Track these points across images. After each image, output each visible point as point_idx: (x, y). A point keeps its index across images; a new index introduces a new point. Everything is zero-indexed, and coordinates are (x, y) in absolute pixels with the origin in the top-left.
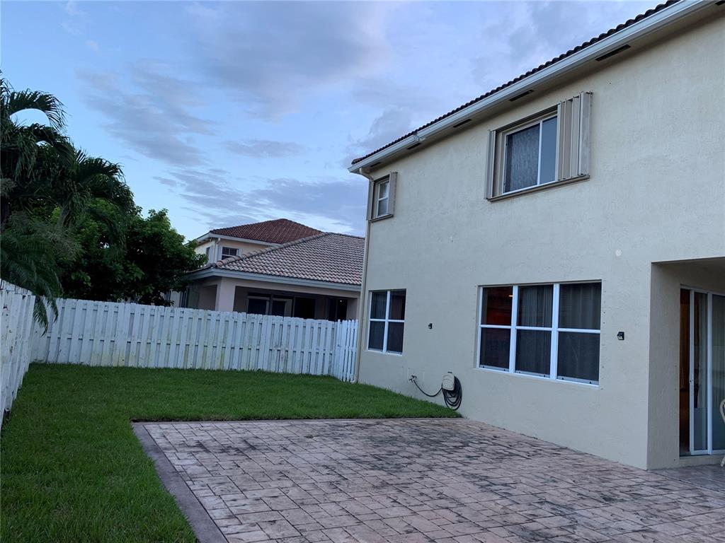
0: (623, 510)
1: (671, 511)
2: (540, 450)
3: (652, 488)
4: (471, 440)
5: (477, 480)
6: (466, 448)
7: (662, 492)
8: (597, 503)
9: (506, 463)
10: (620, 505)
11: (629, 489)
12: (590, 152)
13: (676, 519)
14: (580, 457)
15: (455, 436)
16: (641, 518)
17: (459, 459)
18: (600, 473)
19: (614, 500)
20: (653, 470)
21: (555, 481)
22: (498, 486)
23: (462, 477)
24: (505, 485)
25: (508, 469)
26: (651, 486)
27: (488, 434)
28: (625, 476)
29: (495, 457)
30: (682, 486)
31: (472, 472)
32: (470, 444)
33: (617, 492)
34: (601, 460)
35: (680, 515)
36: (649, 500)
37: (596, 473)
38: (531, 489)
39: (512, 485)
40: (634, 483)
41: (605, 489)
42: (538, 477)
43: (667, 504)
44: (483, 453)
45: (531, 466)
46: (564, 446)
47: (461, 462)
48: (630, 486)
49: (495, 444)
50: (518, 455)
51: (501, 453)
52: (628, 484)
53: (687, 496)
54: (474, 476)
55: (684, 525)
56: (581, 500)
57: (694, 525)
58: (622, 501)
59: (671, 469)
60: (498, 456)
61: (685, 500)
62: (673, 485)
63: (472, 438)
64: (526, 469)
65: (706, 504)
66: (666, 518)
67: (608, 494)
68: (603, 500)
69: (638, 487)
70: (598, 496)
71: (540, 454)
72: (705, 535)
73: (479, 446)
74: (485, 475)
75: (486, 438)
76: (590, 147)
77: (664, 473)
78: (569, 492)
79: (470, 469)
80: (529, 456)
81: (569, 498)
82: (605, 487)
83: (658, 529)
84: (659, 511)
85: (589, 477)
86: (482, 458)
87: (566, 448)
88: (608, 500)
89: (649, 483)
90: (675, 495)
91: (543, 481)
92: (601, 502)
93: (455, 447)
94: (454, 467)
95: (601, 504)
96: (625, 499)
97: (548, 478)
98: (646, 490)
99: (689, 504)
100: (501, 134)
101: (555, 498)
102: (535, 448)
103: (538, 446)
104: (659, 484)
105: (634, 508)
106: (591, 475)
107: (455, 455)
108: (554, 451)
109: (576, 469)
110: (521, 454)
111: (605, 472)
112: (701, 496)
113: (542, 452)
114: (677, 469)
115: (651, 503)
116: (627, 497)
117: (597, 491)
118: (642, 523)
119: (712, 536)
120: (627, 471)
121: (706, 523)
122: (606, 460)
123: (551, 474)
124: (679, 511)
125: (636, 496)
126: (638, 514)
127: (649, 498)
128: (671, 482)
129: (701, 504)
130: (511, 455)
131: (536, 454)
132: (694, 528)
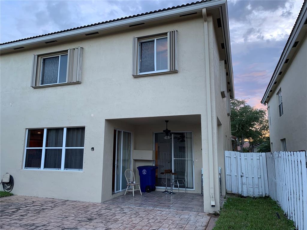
0: (97, 223)
1: (114, 218)
2: (57, 204)
3: (105, 210)
4: (21, 206)
5: (29, 227)
6: (19, 211)
7: (108, 211)
8: (86, 222)
9: (42, 214)
10: (95, 221)
11: (96, 213)
12: (82, 72)
13: (116, 221)
14: (74, 203)
15: (11, 206)
16: (104, 224)
17: (16, 218)
18: (84, 209)
19: (92, 219)
20: (103, 202)
21: (66, 217)
22: (40, 227)
23: (20, 227)
24: (44, 225)
25: (43, 217)
26: (104, 209)
27: (29, 201)
28: (94, 208)
29: (36, 212)
30: (114, 206)
31: (25, 223)
32: (21, 209)
33: (93, 215)
34: (83, 202)
35: (117, 218)
36: (105, 216)
37: (83, 209)
38: (57, 224)
39: (48, 225)
40: (98, 210)
41: (88, 215)
42: (59, 217)
43: (111, 215)
44: (29, 211)
45: (54, 213)
46: (67, 199)
47: (18, 219)
48: (97, 211)
49: (34, 206)
50: (47, 209)
51: (38, 210)
52: (96, 211)
53: (117, 210)
54: (26, 225)
55: (119, 223)
56: (80, 223)
57: (122, 222)
58: (96, 219)
59: (109, 200)
60: (37, 211)
61: (117, 212)
62: (111, 207)
63: (21, 205)
64: (53, 214)
65: (124, 212)
66: (113, 222)
67: (90, 217)
68: (88, 221)
69: (100, 211)
70: (86, 219)
71: (57, 206)
72: (127, 224)
73: (26, 209)
74: (32, 223)
75: (29, 204)
76: (82, 70)
77: (107, 203)
78: (74, 221)
79: (24, 222)
80: (52, 208)
81: (74, 224)
82: (88, 214)
83: (111, 227)
84: (110, 219)
85: (80, 211)
86: (29, 215)
87: (68, 200)
88: (90, 220)
89: (103, 208)
90: (113, 211)
91: (61, 219)
92: (88, 222)
93: (13, 212)
94: (14, 223)
95: (88, 223)
96: (96, 217)
97: (63, 216)
98: (103, 211)
99: (119, 213)
100: (40, 58)
101: (68, 225)
102: (54, 203)
103: (55, 202)
104: (107, 208)
105: (101, 221)
106: (81, 211)
107: (14, 216)
108: (63, 203)
109: (74, 209)
110: (48, 208)
111: (86, 207)
112: (122, 209)
113: (57, 205)
114: (111, 200)
115: (106, 217)
116: (97, 217)
117: (85, 217)
118: (105, 226)
119: (129, 224)
120: (94, 205)
121: (126, 219)
122: (85, 202)
123: (64, 214)
124: (116, 217)
125: (100, 215)
126: (102, 223)
127: (105, 215)
128: (111, 206)
129: (122, 212)
130: (44, 209)
131: (55, 206)
132: (123, 222)
